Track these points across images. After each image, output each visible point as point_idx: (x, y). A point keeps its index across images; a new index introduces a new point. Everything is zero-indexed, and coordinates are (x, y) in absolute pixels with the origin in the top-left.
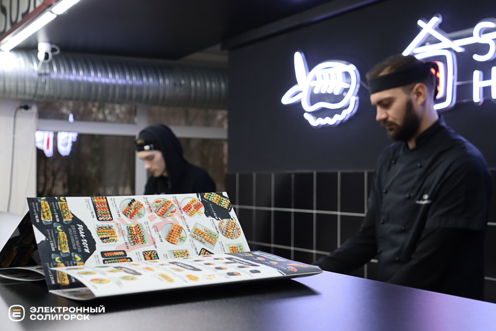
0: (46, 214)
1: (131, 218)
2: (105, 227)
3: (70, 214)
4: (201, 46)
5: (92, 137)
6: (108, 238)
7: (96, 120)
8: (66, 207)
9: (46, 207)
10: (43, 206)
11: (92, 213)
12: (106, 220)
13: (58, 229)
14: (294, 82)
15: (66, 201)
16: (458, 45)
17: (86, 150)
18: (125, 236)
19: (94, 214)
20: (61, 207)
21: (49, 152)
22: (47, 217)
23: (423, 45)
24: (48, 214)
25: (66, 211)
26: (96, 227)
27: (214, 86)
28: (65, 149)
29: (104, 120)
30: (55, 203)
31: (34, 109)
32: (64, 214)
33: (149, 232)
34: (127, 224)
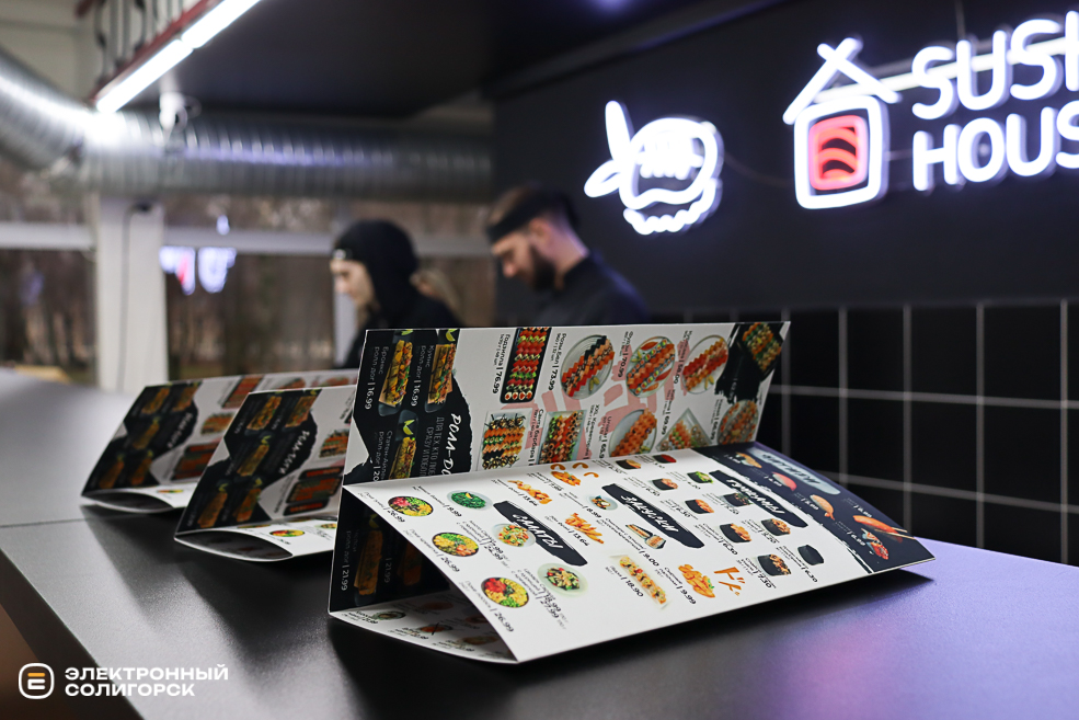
0: (395, 381)
1: (571, 395)
2: (507, 422)
3: (449, 382)
4: (445, 95)
5: (262, 259)
6: (499, 453)
7: (266, 228)
8: (450, 361)
9: (404, 361)
10: (398, 357)
11: (498, 379)
12: (518, 401)
13: (406, 429)
14: (605, 155)
15: (455, 343)
16: (890, 88)
17: (252, 278)
18: (537, 448)
19: (501, 383)
20: (439, 358)
21: (188, 283)
22: (394, 392)
23: (829, 87)
24: (400, 382)
25: (443, 373)
26: (489, 420)
27: (471, 165)
28: (214, 279)
29: (282, 228)
30: (428, 348)
31: (158, 212)
32: (435, 382)
33: (587, 435)
34: (556, 413)
